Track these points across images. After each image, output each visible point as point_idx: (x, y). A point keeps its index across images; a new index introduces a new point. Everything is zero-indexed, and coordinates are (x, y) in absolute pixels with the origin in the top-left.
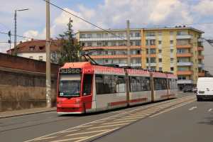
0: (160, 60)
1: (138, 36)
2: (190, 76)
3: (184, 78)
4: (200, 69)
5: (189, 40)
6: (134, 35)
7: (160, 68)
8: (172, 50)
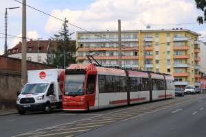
0: (157, 61)
1: (136, 38)
2: (186, 77)
3: (181, 80)
4: (196, 70)
5: (186, 42)
6: (132, 36)
7: (157, 69)
8: (168, 52)
